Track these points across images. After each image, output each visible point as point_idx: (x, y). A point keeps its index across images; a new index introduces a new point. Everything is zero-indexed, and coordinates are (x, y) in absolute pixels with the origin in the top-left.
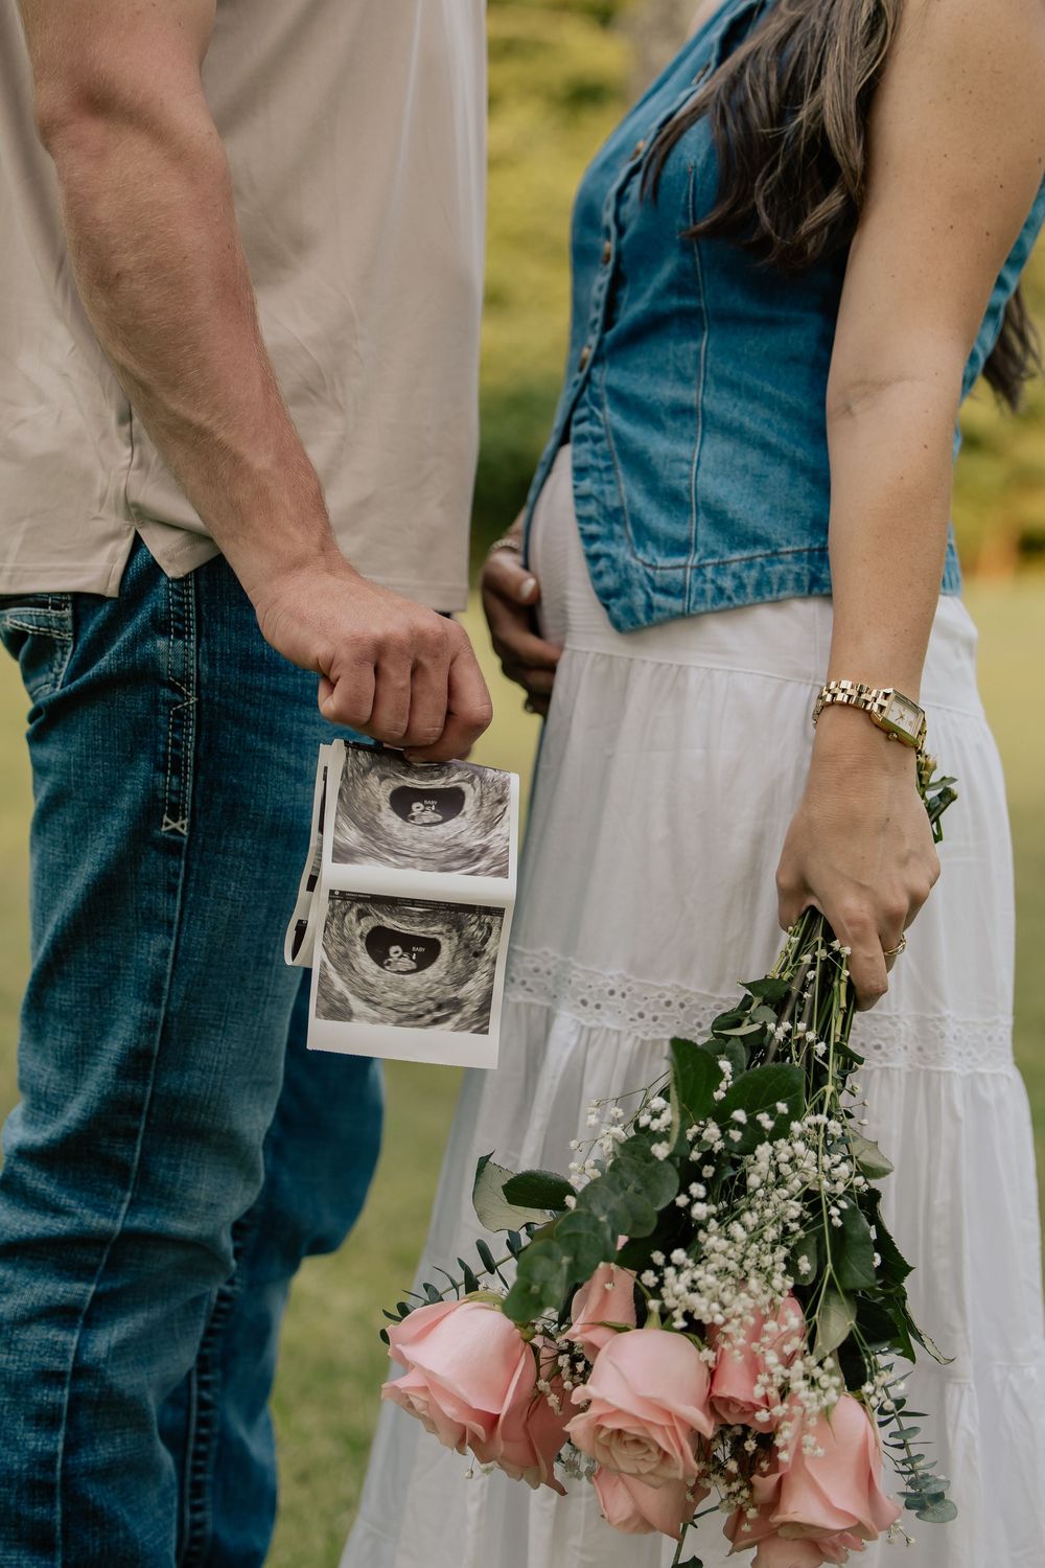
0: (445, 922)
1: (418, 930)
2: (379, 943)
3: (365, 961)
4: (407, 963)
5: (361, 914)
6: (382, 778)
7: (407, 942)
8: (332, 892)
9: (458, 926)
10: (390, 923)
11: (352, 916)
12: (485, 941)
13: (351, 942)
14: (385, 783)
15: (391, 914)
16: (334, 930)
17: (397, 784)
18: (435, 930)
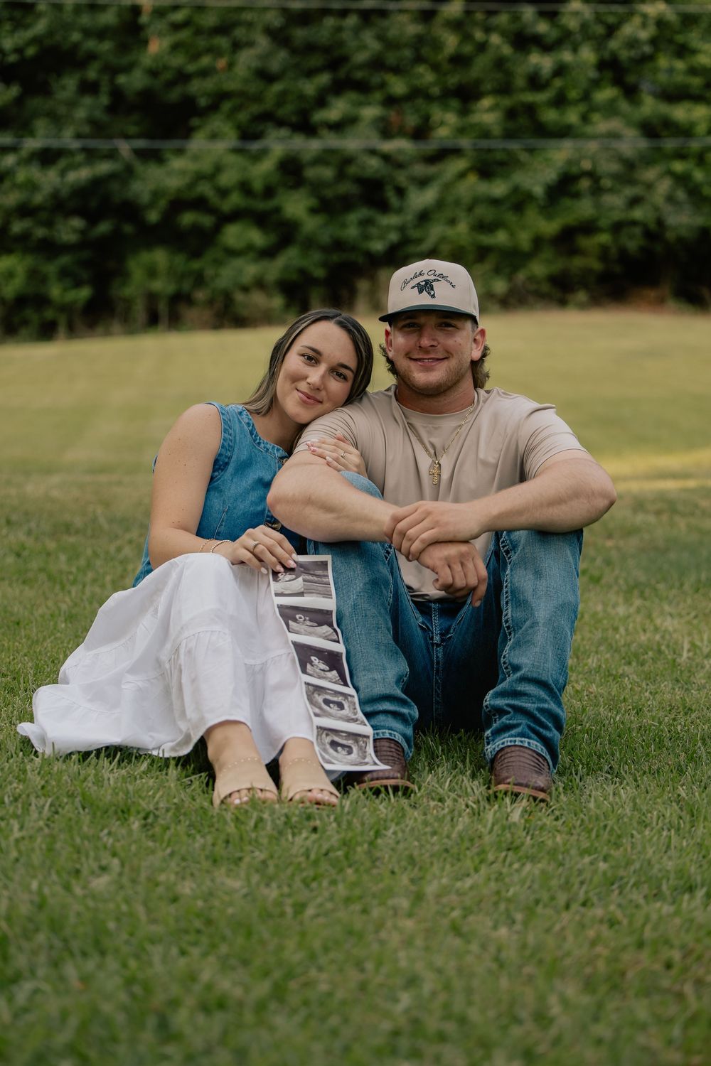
0: (353, 740)
1: (344, 742)
2: (334, 744)
3: (331, 751)
4: (344, 752)
5: (327, 735)
6: (319, 695)
7: (343, 746)
8: (317, 727)
9: (357, 742)
10: (336, 739)
11: (324, 735)
12: (366, 748)
13: (325, 745)
14: (321, 696)
15: (336, 736)
16: (319, 740)
17: (324, 697)
18: (350, 743)
